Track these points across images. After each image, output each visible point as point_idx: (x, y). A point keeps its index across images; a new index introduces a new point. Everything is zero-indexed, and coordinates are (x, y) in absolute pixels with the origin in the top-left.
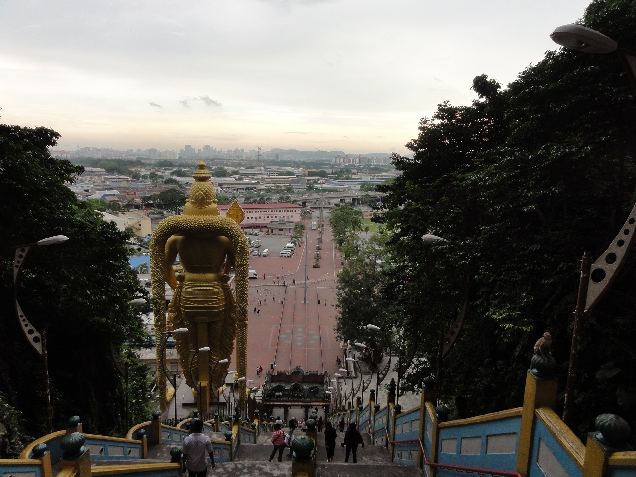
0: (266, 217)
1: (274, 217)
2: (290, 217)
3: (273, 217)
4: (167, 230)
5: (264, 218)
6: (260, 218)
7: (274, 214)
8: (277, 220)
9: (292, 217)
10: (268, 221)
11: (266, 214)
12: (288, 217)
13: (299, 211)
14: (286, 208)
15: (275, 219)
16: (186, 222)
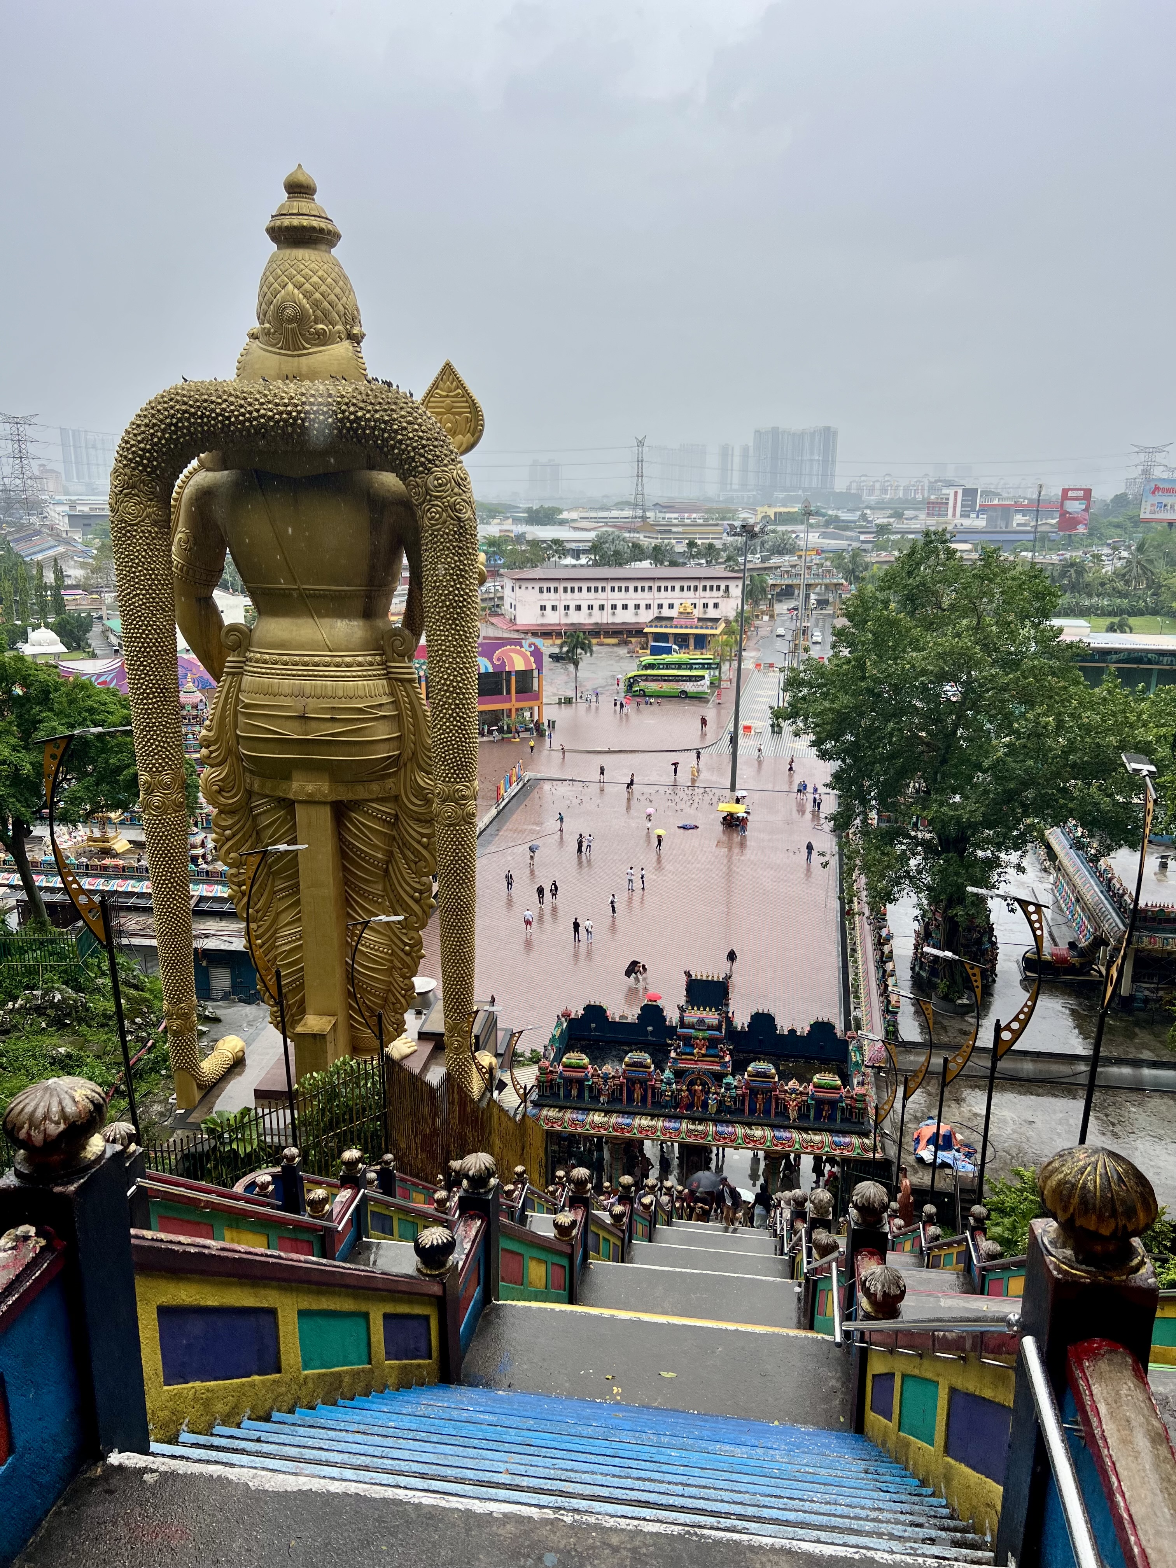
0: (643, 607)
1: (665, 606)
2: (711, 606)
3: (660, 606)
4: (164, 431)
5: (637, 607)
6: (625, 607)
7: (665, 597)
8: (674, 613)
9: (716, 606)
10: (645, 617)
11: (643, 598)
12: (705, 606)
13: (736, 590)
14: (700, 578)
15: (666, 612)
16: (232, 399)
